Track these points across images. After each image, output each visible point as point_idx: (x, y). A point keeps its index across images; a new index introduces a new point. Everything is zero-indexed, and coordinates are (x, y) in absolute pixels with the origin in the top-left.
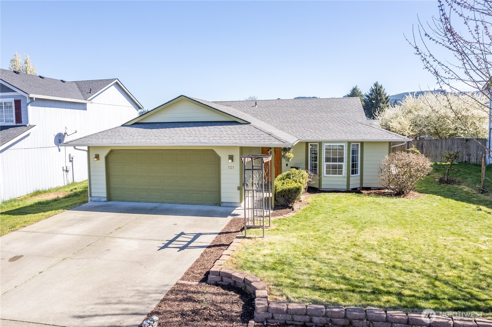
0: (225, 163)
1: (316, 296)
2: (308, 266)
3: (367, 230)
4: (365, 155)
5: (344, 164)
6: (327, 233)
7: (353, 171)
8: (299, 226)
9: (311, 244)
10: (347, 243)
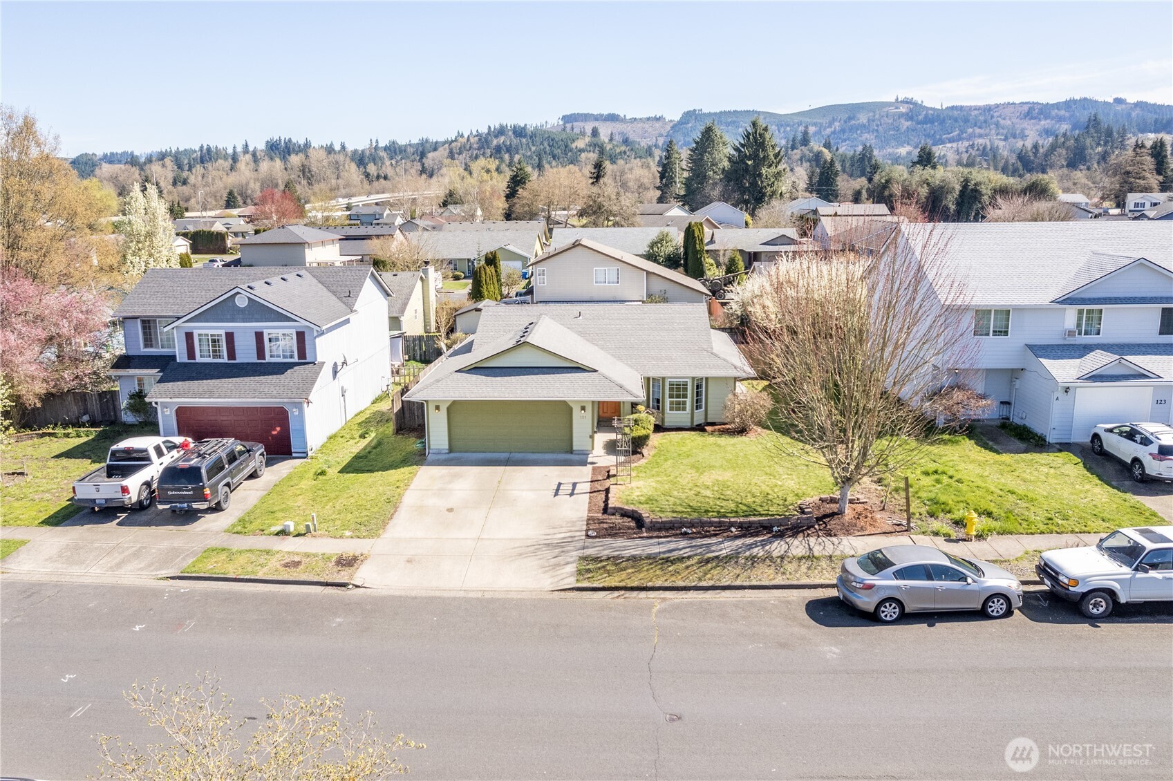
0: (577, 413)
1: (675, 515)
2: (668, 501)
3: (705, 474)
4: (709, 388)
5: (688, 401)
6: (676, 477)
7: (697, 406)
8: (654, 472)
9: (666, 486)
10: (691, 485)
